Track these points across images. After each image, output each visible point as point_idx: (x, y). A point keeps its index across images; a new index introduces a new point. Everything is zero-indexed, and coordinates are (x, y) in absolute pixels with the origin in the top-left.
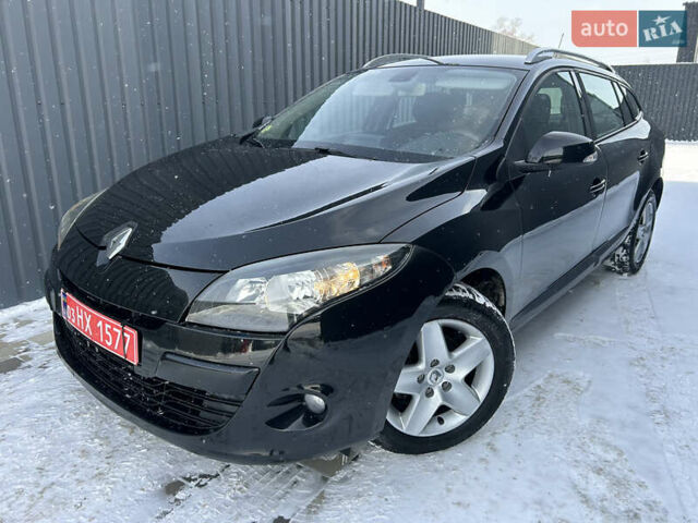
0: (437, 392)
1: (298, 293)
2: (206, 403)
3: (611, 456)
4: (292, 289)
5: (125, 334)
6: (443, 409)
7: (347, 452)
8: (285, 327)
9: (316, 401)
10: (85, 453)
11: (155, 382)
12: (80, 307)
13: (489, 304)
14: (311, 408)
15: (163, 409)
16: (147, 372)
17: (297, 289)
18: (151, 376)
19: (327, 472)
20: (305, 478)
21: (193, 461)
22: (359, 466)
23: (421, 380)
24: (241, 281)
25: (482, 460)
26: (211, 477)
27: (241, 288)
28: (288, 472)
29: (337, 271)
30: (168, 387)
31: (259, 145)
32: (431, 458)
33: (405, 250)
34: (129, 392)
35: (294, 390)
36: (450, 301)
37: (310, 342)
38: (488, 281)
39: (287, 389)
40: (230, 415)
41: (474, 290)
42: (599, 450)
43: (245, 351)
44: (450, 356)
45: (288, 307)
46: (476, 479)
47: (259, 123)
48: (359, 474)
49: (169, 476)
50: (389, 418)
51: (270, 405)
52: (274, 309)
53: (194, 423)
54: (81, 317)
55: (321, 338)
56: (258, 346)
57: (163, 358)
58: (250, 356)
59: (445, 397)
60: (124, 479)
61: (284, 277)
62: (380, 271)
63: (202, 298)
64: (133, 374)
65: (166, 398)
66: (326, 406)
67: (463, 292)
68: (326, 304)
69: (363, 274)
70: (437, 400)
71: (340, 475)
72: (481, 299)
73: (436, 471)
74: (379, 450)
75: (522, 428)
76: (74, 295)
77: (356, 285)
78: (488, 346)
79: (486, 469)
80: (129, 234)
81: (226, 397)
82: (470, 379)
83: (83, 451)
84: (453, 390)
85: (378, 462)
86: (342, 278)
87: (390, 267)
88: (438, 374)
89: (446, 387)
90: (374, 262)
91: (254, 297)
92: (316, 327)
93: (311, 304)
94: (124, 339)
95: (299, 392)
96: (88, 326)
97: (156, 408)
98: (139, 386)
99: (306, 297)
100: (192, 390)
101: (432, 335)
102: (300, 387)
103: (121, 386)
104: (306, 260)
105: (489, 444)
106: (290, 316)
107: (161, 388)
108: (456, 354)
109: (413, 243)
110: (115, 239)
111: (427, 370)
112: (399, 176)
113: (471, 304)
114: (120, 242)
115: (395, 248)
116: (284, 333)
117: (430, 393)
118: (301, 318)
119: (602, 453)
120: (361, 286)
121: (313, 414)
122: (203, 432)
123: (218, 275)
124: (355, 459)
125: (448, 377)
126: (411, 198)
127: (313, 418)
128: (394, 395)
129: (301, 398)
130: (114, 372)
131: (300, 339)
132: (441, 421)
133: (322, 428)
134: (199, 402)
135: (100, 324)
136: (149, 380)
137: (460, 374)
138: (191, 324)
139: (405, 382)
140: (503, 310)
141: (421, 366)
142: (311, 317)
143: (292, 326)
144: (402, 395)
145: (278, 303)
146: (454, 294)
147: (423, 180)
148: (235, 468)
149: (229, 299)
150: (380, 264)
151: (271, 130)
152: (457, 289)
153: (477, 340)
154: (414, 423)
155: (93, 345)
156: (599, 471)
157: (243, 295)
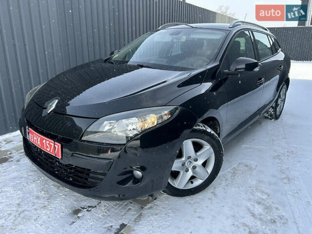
0: (190, 170)
1: (130, 127)
2: (91, 175)
3: (265, 197)
4: (128, 126)
5: (56, 146)
6: (193, 178)
7: (152, 196)
8: (125, 142)
9: (138, 173)
10: (38, 197)
11: (69, 166)
12: (35, 134)
13: (213, 132)
14: (136, 176)
15: (72, 178)
16: (65, 162)
17: (130, 126)
18: (67, 163)
19: (143, 204)
20: (134, 207)
21: (85, 200)
22: (157, 202)
23: (183, 165)
24: (106, 122)
25: (210, 199)
26: (92, 207)
27: (106, 125)
28: (126, 205)
29: (147, 118)
30: (74, 168)
31: (112, 63)
32: (188, 198)
33: (176, 109)
34: (57, 171)
35: (129, 169)
36: (196, 131)
37: (136, 149)
38: (213, 122)
39: (126, 168)
40: (102, 180)
41: (206, 126)
42: (259, 194)
43: (107, 153)
44: (196, 155)
45: (126, 134)
46: (207, 207)
47: (112, 53)
48: (157, 205)
49: (74, 207)
50: (169, 181)
51: (118, 175)
52: (120, 134)
53: (86, 184)
54: (36, 138)
55: (140, 147)
56: (113, 150)
57: (72, 155)
58: (109, 154)
59: (193, 173)
60: (55, 208)
61: (124, 121)
62: (165, 118)
63: (89, 130)
64: (59, 162)
65: (73, 173)
66: (143, 176)
67: (201, 127)
68: (142, 132)
69: (158, 119)
70: (190, 174)
71: (149, 206)
72: (209, 130)
73: (190, 203)
74: (165, 195)
75: (227, 185)
76: (32, 129)
77: (155, 124)
78: (212, 150)
79: (211, 203)
80: (56, 102)
81: (99, 172)
82: (204, 164)
83: (37, 197)
84: (197, 169)
85: (165, 200)
86: (149, 121)
87: (170, 116)
88: (191, 162)
89: (194, 168)
90: (163, 114)
91: (111, 129)
92: (138, 142)
93: (136, 132)
94: (55, 147)
95: (131, 169)
96: (39, 142)
97: (69, 178)
98: (62, 168)
99: (134, 129)
100: (85, 169)
101: (188, 146)
102: (131, 167)
103: (53, 168)
104: (134, 113)
105: (212, 193)
106: (127, 137)
107: (71, 169)
108: (198, 154)
109: (180, 106)
110: (50, 104)
111: (186, 161)
112: (174, 77)
113: (205, 132)
114: (53, 105)
115: (172, 108)
116: (124, 145)
117: (187, 171)
118: (132, 138)
119: (261, 196)
120: (157, 124)
121: (137, 179)
122: (89, 187)
123: (95, 120)
124: (155, 199)
125: (195, 163)
126: (179, 86)
127: (137, 181)
128: (172, 171)
129: (131, 172)
130: (50, 162)
131: (131, 147)
132: (192, 183)
133: (141, 185)
134: (88, 175)
135: (44, 141)
136: (66, 165)
137: (200, 162)
138: (84, 141)
139: (176, 165)
140: (219, 135)
141: (183, 159)
142: (136, 138)
143: (128, 141)
144: (175, 171)
145: (122, 132)
146: (198, 127)
147: (184, 79)
148: (103, 203)
149: (100, 130)
150: (166, 115)
151: (118, 57)
152: (199, 125)
153: (207, 148)
154: (180, 183)
155: (41, 151)
156: (259, 203)
157: (107, 128)
